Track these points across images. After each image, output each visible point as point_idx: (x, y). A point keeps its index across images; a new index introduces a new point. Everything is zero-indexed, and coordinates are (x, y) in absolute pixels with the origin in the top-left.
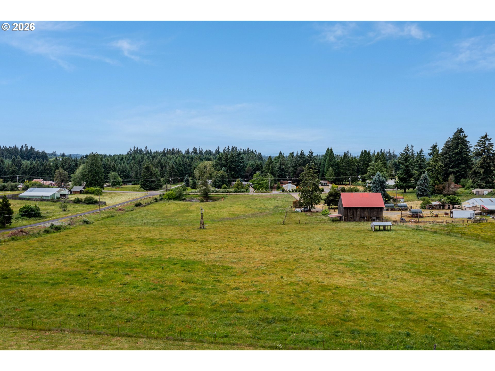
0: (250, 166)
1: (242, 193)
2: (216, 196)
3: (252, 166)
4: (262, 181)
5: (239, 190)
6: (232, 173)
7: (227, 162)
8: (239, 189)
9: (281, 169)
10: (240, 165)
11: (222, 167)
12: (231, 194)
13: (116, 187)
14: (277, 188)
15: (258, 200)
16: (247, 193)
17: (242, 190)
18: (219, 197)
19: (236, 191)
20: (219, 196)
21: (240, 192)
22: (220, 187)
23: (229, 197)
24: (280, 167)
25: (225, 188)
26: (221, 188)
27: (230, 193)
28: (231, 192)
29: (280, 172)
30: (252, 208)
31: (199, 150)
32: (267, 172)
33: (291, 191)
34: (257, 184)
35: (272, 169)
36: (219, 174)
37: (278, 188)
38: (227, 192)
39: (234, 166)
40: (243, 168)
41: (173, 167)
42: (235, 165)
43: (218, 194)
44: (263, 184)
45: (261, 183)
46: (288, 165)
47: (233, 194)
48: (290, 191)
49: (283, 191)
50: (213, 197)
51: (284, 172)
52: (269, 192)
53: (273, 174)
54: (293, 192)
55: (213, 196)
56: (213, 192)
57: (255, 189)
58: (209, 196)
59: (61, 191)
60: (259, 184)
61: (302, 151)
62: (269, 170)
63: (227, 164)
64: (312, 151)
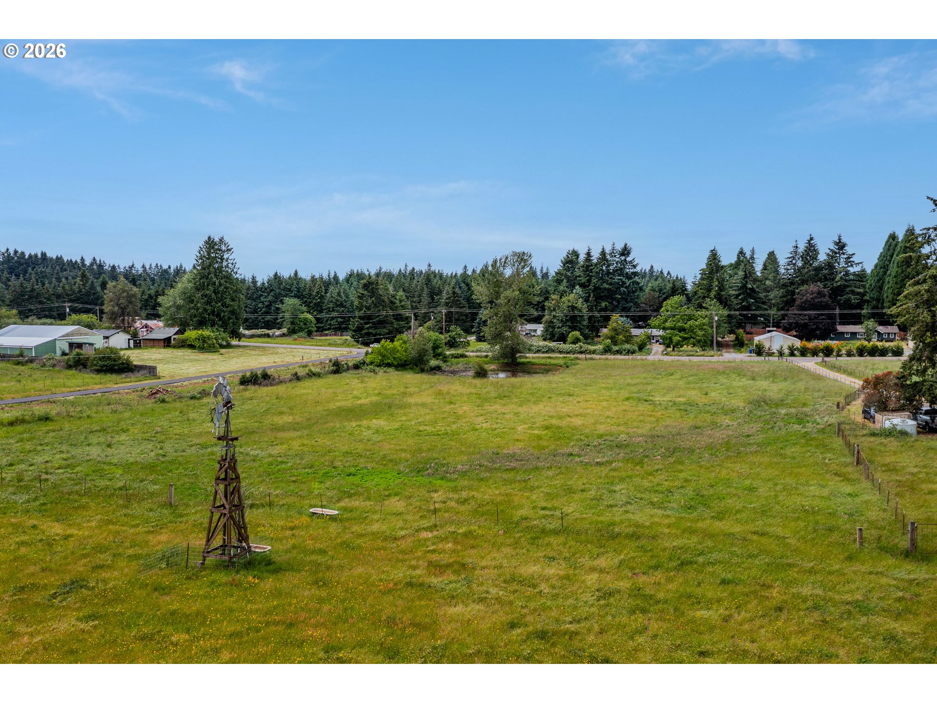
0: (653, 290)
1: (627, 357)
2: (543, 361)
3: (660, 290)
4: (691, 322)
5: (616, 348)
6: (603, 304)
7: (588, 275)
8: (615, 344)
9: (747, 292)
10: (624, 283)
11: (572, 287)
12: (591, 359)
13: (295, 336)
14: (734, 346)
15: (678, 376)
16: (639, 357)
17: (627, 346)
18: (550, 365)
19: (607, 350)
20: (553, 362)
21: (619, 352)
22: (563, 339)
23: (582, 364)
24: (744, 287)
25: (576, 341)
26: (565, 342)
27: (588, 356)
28: (594, 352)
29: (743, 300)
30: (653, 403)
31: (542, 271)
32: (704, 297)
33: (787, 351)
34: (672, 329)
35: (721, 288)
36: (564, 303)
37: (739, 344)
38: (581, 353)
39: (607, 286)
40: (634, 292)
41: (454, 293)
42: (611, 284)
43: (550, 358)
44: (691, 330)
45: (687, 326)
46: (768, 282)
47: (598, 357)
48: (781, 354)
49: (759, 351)
50: (534, 364)
51: (756, 302)
52: (712, 353)
53: (723, 301)
54: (792, 354)
55: (534, 361)
56: (538, 351)
57: (668, 346)
58: (519, 360)
59: (81, 334)
60: (682, 330)
61: (812, 239)
62: (710, 291)
63: (589, 281)
64: (844, 240)
